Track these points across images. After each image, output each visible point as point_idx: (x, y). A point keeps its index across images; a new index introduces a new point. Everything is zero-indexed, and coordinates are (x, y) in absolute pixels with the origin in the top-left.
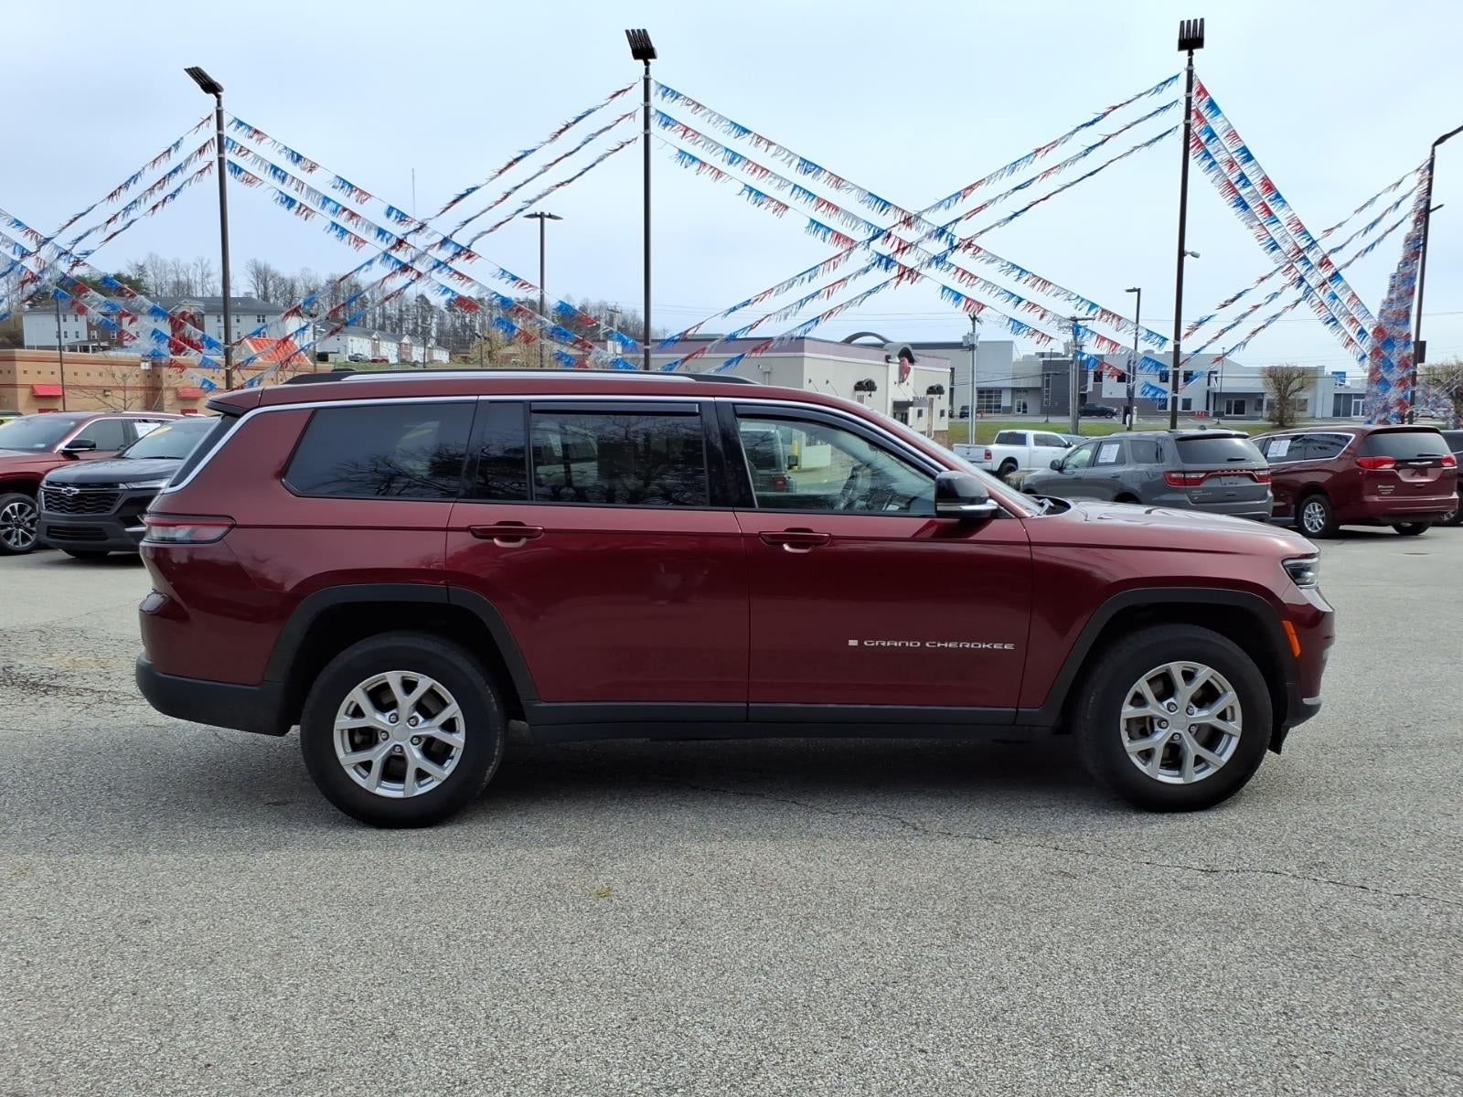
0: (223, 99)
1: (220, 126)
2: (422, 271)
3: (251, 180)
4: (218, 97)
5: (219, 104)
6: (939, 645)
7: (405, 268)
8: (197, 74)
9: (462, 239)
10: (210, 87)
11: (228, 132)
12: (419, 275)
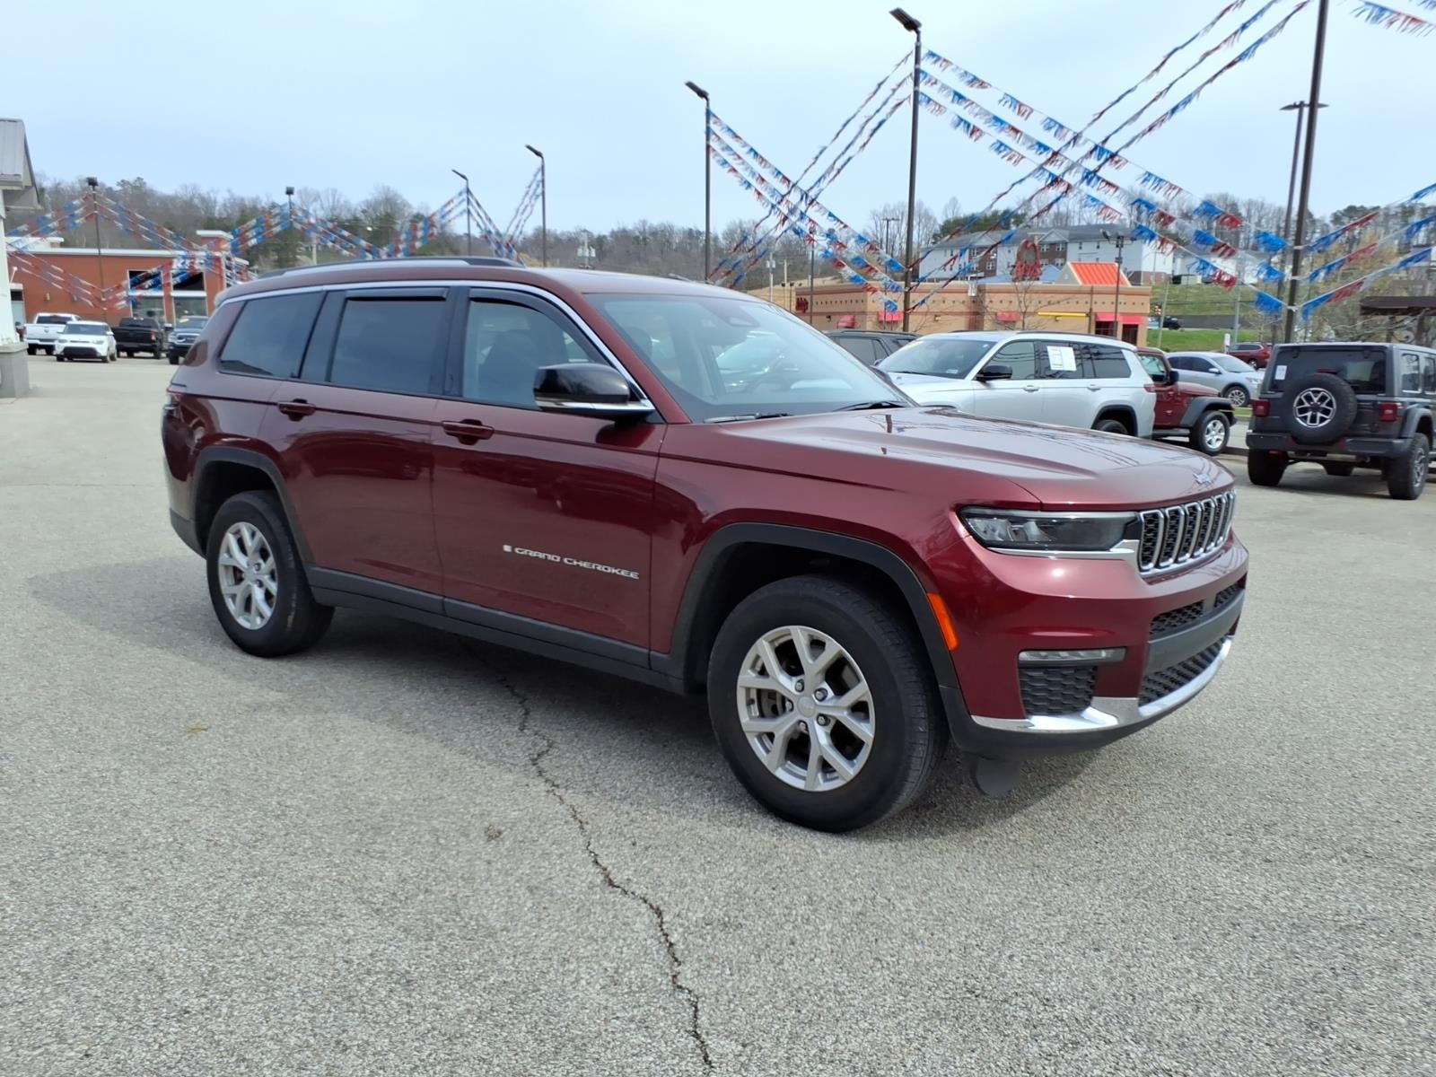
0: (922, 35)
1: (917, 60)
2: (1072, 183)
3: (940, 108)
4: (918, 33)
5: (918, 39)
6: (575, 563)
7: (1056, 181)
8: (899, 15)
9: (1111, 146)
10: (911, 25)
11: (926, 65)
12: (1069, 187)
